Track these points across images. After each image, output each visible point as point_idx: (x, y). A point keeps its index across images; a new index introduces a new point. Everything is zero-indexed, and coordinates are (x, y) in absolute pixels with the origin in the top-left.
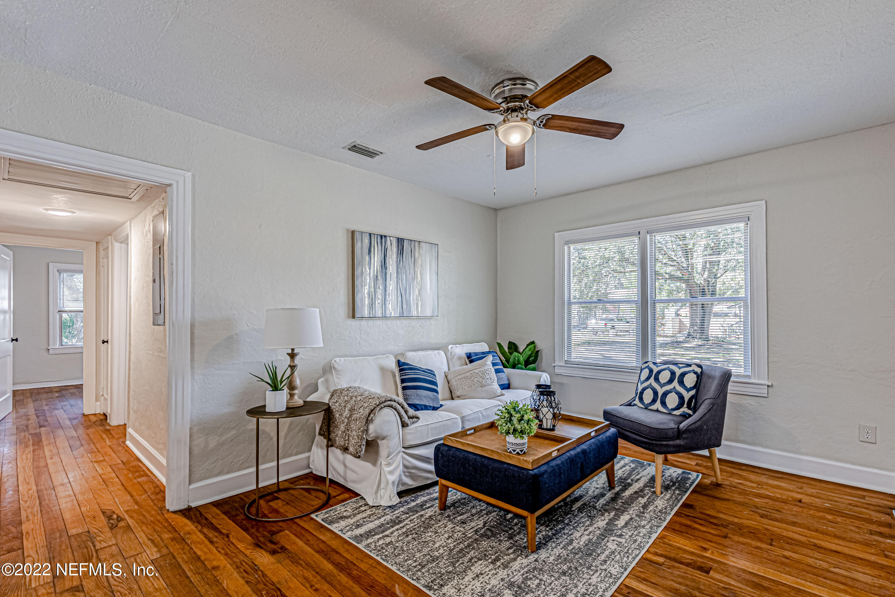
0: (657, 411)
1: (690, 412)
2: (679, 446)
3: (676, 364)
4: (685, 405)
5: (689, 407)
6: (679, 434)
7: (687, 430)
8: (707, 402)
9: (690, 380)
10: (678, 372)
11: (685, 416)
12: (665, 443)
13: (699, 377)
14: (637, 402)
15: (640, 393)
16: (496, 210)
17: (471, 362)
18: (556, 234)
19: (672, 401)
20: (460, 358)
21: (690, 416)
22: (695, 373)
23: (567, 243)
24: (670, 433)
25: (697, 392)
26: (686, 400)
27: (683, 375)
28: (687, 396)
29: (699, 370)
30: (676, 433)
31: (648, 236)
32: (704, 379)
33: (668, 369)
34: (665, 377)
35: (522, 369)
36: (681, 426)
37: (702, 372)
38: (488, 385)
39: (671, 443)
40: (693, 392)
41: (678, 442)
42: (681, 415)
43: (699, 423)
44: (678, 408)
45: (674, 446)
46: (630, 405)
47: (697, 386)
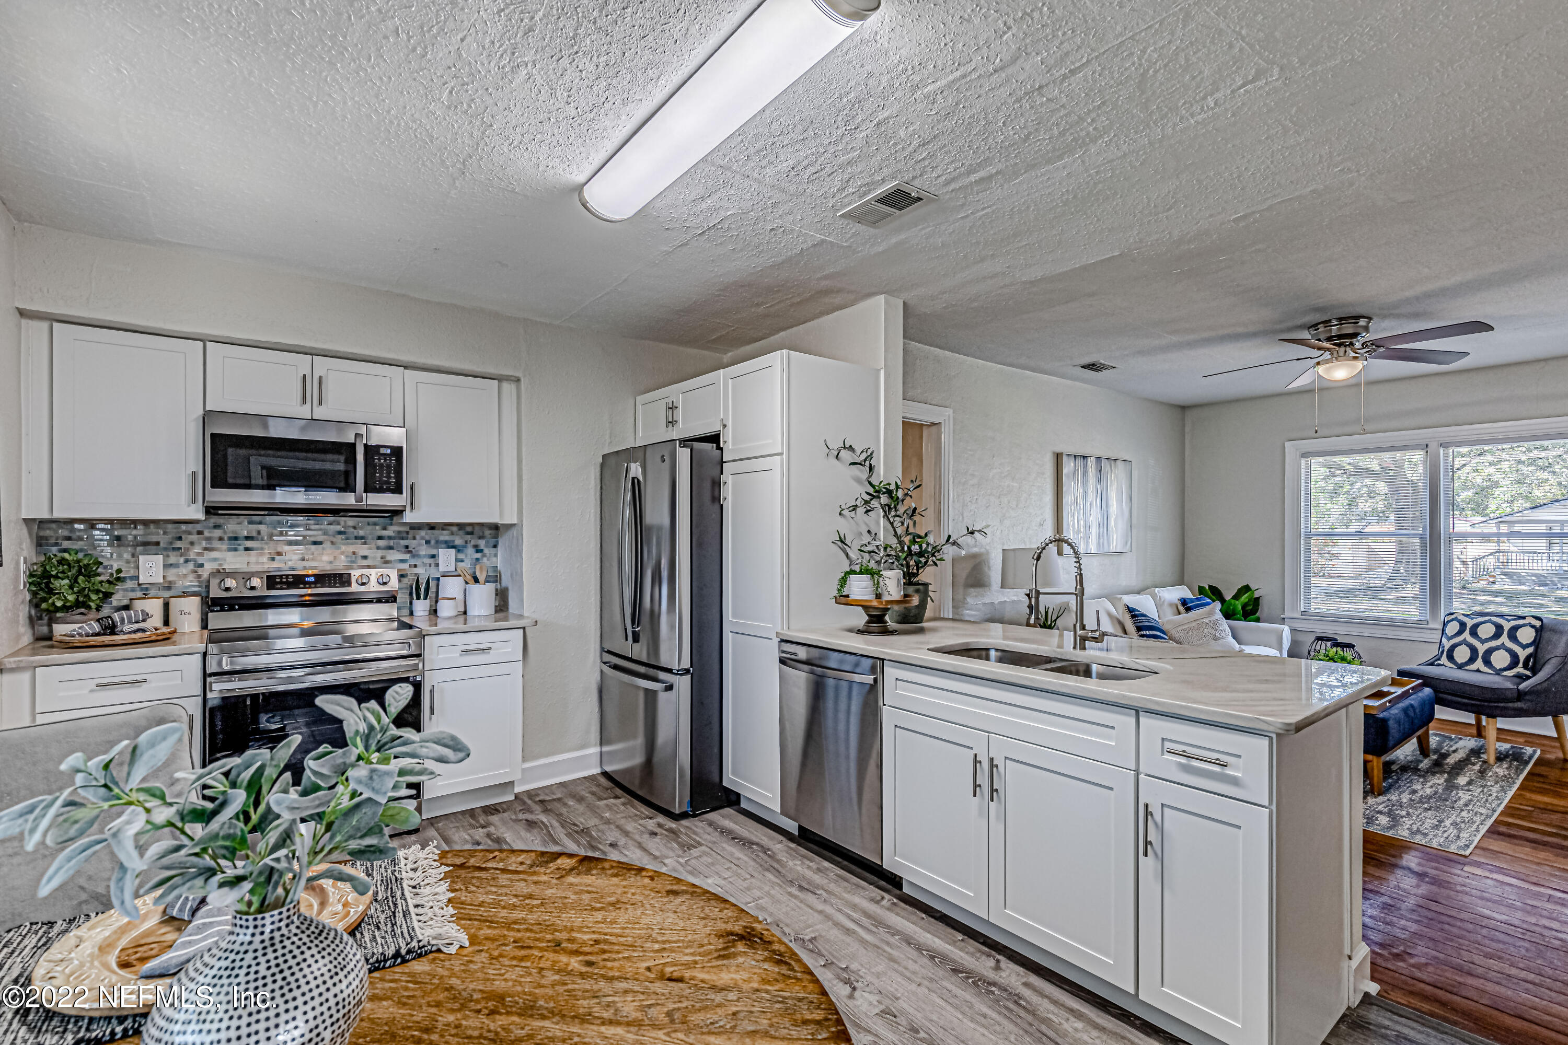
0: (1478, 671)
1: (1528, 673)
2: (1521, 709)
3: (1501, 616)
4: (1521, 665)
5: (1525, 666)
6: (1520, 695)
7: (1532, 691)
8: (1554, 661)
9: (1526, 635)
10: (1507, 626)
11: (1521, 678)
12: (1502, 705)
13: (1539, 631)
14: (1444, 660)
15: (1448, 650)
16: (1184, 408)
17: (1188, 609)
18: (1287, 444)
19: (1501, 659)
20: (1171, 605)
21: (1528, 678)
22: (1533, 627)
23: (1305, 455)
24: (1509, 695)
25: (1536, 650)
26: (1522, 659)
27: (1515, 629)
28: (1523, 654)
29: (1538, 624)
30: (1515, 695)
31: (1442, 450)
32: (1546, 635)
33: (1489, 621)
34: (1486, 631)
35: (1240, 620)
36: (1521, 687)
37: (1542, 626)
38: (1223, 638)
39: (1510, 705)
40: (1530, 650)
41: (1519, 705)
42: (1514, 676)
43: (1545, 685)
44: (1509, 668)
45: (1514, 709)
46: (1432, 664)
47: (1536, 643)
